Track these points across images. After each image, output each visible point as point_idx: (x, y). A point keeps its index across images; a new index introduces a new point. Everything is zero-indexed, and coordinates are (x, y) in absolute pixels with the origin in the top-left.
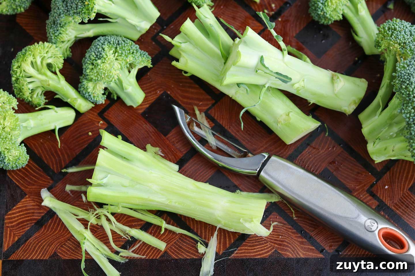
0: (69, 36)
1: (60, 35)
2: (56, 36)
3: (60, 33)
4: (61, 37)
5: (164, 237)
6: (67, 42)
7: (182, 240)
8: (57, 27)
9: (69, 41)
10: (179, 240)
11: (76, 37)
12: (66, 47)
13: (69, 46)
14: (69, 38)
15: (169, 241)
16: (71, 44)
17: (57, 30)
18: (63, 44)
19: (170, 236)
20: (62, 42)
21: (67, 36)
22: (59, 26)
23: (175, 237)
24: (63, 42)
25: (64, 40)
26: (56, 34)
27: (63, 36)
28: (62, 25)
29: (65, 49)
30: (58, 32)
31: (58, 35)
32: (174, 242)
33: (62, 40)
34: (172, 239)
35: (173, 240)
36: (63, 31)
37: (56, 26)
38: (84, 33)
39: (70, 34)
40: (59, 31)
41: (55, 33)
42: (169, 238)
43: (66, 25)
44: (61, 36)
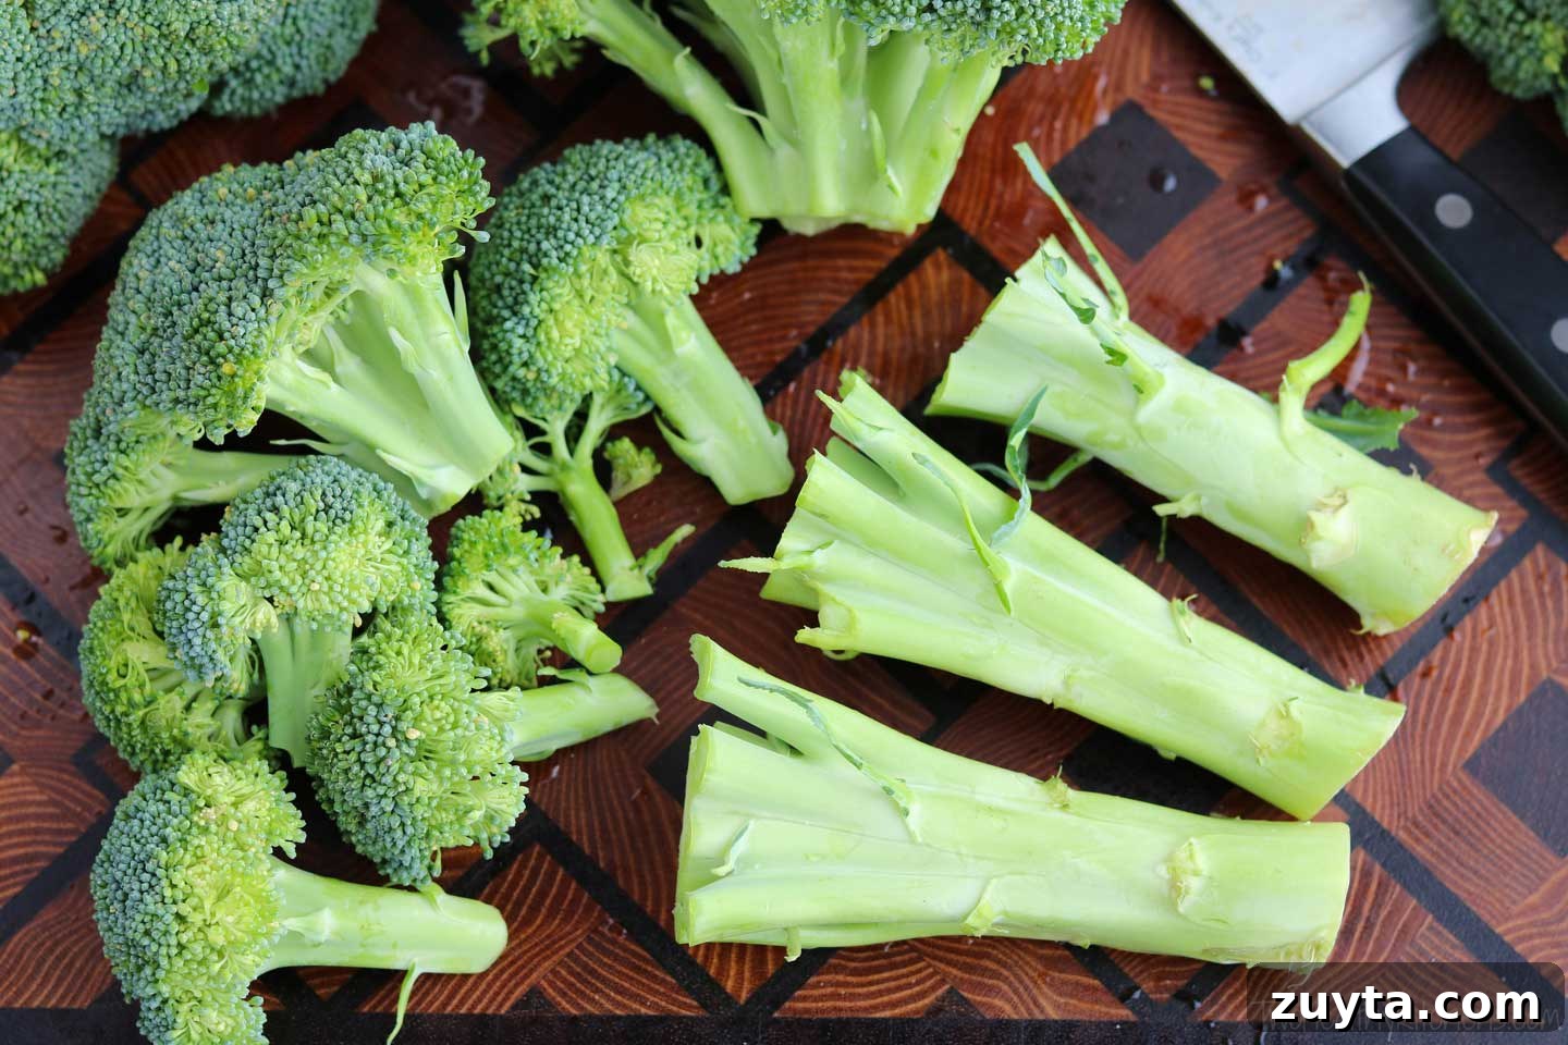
0: (151, 492)
1: (111, 482)
2: (97, 486)
3: (114, 476)
4: (115, 491)
5: (530, 931)
6: (139, 512)
7: (598, 946)
8: (104, 448)
9: (147, 509)
10: (585, 944)
11: (176, 498)
12: (134, 533)
13: (148, 530)
14: (147, 499)
15: (547, 947)
16: (155, 523)
17: (105, 462)
18: (122, 521)
19: (553, 927)
20: (118, 510)
21: (141, 489)
22: (112, 445)
23: (570, 934)
24: (122, 512)
25: (128, 506)
26: (97, 478)
27: (126, 490)
28: (123, 445)
29: (130, 540)
30: (104, 469)
31: (105, 483)
32: (567, 950)
33: (119, 505)
34: (561, 939)
35: (563, 942)
36: (126, 468)
37: (104, 445)
38: (209, 484)
39: (155, 483)
40: (110, 466)
41: (96, 472)
42: (548, 937)
43: (140, 447)
44: (118, 487)
